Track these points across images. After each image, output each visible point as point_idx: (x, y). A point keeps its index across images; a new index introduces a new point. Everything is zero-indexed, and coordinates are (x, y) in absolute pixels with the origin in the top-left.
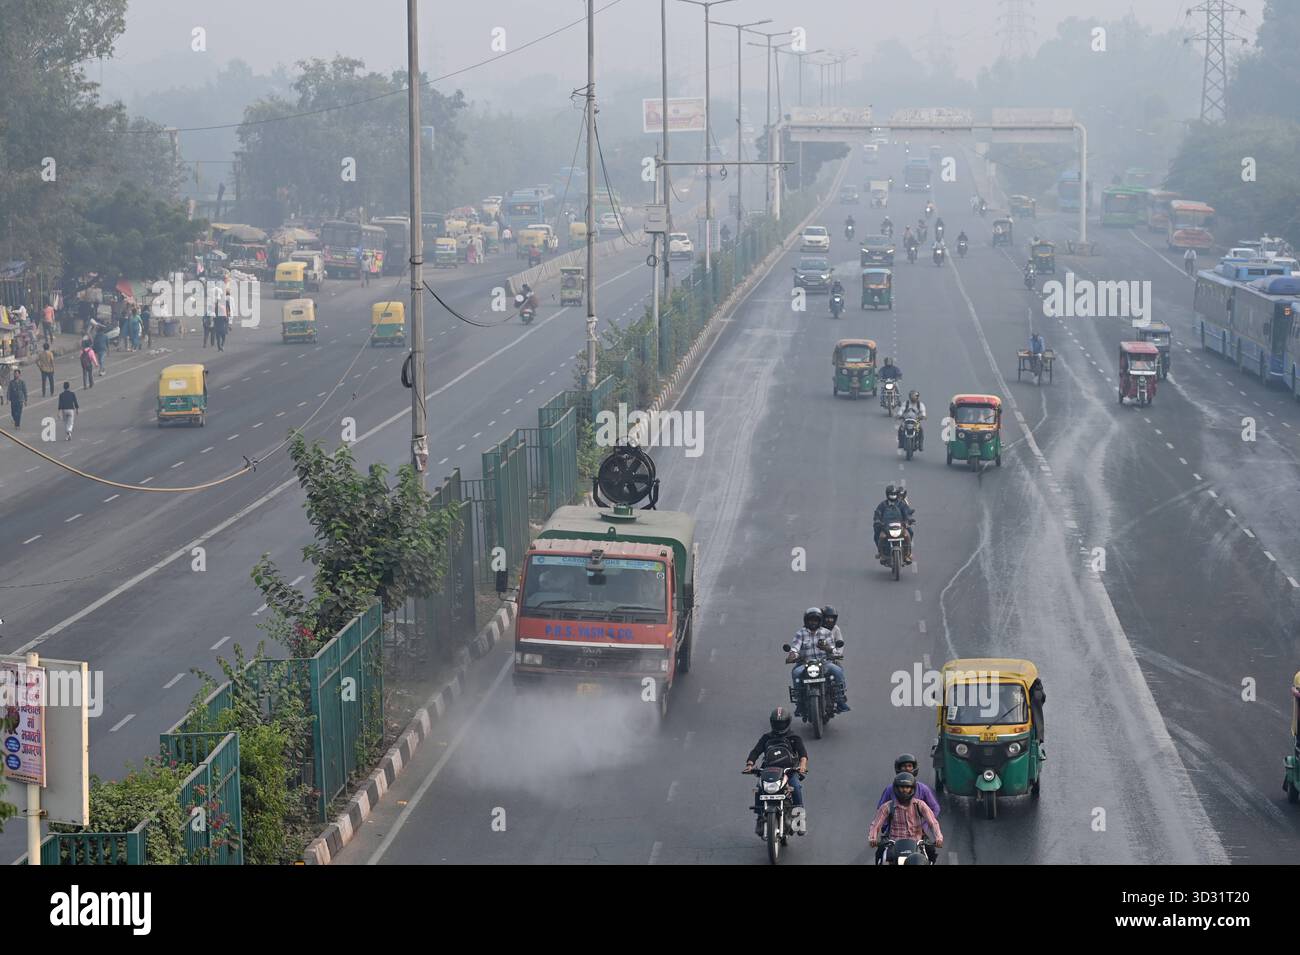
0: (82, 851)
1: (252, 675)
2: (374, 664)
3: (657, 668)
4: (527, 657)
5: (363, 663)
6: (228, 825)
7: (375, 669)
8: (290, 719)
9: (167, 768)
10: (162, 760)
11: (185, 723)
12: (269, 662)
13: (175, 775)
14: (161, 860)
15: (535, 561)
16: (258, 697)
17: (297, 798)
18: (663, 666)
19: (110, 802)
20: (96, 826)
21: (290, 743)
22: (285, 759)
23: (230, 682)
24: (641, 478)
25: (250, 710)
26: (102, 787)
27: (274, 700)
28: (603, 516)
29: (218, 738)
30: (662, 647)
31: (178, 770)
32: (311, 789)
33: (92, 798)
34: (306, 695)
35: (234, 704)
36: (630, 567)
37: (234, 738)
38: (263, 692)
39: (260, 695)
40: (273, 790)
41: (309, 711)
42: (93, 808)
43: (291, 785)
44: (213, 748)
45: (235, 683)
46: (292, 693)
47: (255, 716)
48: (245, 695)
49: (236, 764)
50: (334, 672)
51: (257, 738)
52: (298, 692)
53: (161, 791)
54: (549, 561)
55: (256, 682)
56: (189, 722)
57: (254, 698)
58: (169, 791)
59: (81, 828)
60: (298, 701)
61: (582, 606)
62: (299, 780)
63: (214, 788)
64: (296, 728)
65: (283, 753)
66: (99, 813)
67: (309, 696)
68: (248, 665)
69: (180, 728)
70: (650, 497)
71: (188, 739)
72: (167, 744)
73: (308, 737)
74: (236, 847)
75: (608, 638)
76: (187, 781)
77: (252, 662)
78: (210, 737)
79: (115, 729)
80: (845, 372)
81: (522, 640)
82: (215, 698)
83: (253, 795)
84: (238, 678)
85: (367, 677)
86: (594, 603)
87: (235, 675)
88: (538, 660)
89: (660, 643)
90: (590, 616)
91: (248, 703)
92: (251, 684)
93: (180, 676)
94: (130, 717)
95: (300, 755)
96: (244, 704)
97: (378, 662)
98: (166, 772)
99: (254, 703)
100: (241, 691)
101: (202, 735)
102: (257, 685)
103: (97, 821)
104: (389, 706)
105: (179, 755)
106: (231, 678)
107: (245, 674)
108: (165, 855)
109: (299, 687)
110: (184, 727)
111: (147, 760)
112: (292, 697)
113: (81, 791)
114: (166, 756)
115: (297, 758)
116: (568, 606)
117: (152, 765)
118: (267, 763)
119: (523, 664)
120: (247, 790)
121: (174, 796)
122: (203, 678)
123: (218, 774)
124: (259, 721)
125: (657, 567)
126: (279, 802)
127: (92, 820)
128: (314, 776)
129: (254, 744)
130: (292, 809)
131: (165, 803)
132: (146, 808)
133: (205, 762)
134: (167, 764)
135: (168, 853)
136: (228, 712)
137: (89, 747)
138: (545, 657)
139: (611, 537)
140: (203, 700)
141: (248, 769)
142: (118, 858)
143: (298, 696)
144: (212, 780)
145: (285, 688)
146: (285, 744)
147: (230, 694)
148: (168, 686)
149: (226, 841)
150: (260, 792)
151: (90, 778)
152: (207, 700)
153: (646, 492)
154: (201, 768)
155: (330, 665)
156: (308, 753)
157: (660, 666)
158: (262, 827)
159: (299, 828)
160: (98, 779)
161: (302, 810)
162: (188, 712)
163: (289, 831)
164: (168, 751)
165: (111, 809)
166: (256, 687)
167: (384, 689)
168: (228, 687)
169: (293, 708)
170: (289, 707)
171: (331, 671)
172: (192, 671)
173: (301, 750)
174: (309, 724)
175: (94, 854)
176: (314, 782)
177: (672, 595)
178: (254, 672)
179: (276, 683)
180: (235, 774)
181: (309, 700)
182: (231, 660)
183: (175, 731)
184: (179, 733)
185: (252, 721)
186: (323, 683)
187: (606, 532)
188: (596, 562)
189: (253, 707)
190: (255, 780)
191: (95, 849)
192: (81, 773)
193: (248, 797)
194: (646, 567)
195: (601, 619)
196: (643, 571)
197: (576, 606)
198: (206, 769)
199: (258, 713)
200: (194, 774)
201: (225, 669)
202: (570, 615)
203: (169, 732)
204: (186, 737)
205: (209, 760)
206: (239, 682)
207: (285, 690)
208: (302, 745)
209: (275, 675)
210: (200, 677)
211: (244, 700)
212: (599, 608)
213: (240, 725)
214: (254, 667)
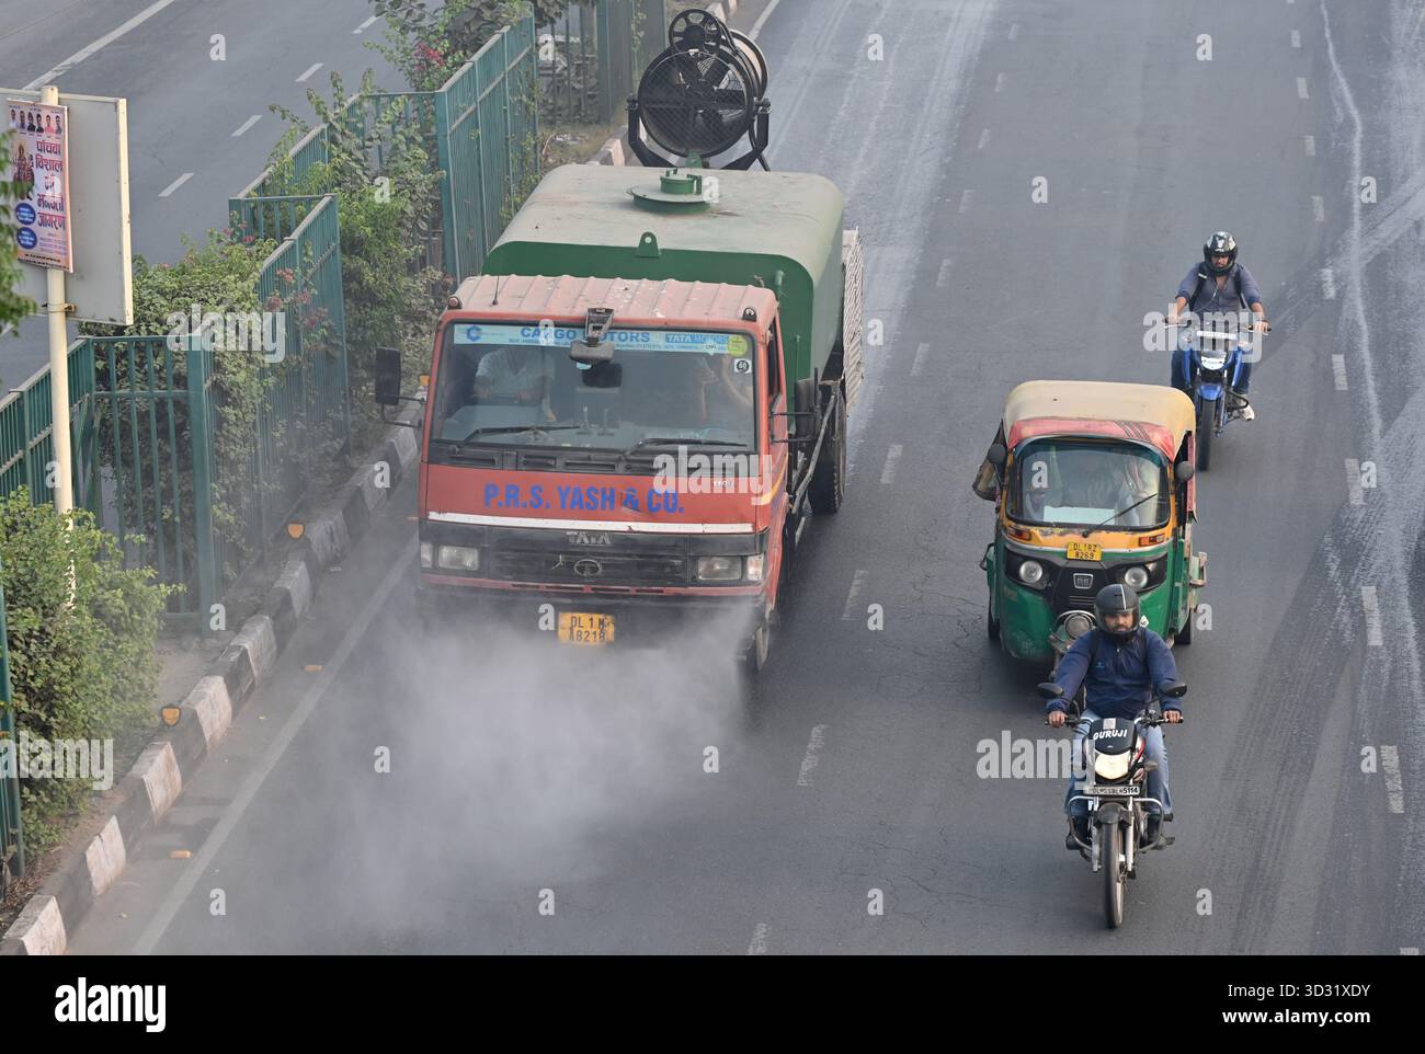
0: (124, 362)
1: (356, 116)
2: (524, 98)
3: (737, 576)
4: (446, 553)
5: (508, 96)
6: (325, 323)
7: (527, 108)
8: (409, 176)
9: (240, 246)
10: (233, 235)
11: (263, 184)
12: (377, 98)
13: (251, 255)
14: (234, 373)
15: (461, 336)
16: (364, 147)
17: (420, 285)
18: (751, 570)
19: (162, 293)
20: (143, 328)
21: (410, 209)
22: (403, 232)
23: (325, 126)
24: (732, 98)
25: (353, 164)
26: (150, 273)
27: (387, 148)
28: (637, 197)
29: (310, 203)
30: (748, 528)
31: (255, 248)
32: (440, 274)
33: (137, 288)
34: (431, 144)
35: (331, 156)
36: (675, 348)
37: (331, 202)
38: (371, 139)
39: (367, 143)
40: (387, 275)
41: (434, 166)
42: (138, 302)
43: (411, 269)
44: (303, 218)
45: (331, 127)
46: (410, 140)
47: (360, 172)
48: (346, 143)
49: (334, 239)
50: (469, 111)
51: (364, 203)
52: (419, 139)
53: (232, 277)
54: (490, 336)
55: (360, 125)
56: (268, 182)
57: (360, 148)
58: (243, 278)
59: (120, 330)
60: (420, 151)
61: (566, 439)
62: (423, 261)
63: (305, 273)
64: (418, 189)
65: (400, 224)
66: (148, 308)
67: (435, 146)
68: (350, 101)
69: (256, 190)
70: (751, 135)
71: (268, 206)
72: (240, 212)
73: (435, 202)
74: (338, 354)
75: (625, 510)
76: (266, 263)
77: (355, 97)
78: (298, 202)
79: (166, 193)
80: (1032, 573)
81: (433, 516)
82: (304, 148)
83: (360, 283)
84: (336, 120)
85: (515, 117)
86: (595, 429)
87: (331, 116)
88: (470, 559)
89: (742, 520)
90: (584, 461)
91: (351, 154)
92: (355, 129)
93: (255, 118)
94: (186, 176)
95: (424, 226)
96: (344, 156)
97: (530, 96)
98: (239, 250)
99: (359, 154)
100: (339, 137)
101: (287, 200)
102: (363, 129)
103: (144, 319)
104: (546, 157)
105: (256, 227)
106: (326, 120)
107: (345, 115)
108: (239, 365)
109: (420, 131)
110: (262, 189)
111: (211, 234)
112: (412, 145)
113: (121, 278)
114: (239, 229)
115: (419, 230)
116: (529, 438)
117: (219, 241)
118: (379, 237)
119: (435, 569)
120: (351, 276)
121: (249, 284)
122: (288, 119)
123: (311, 253)
124: (366, 180)
125: (734, 348)
126: (395, 291)
127: (138, 319)
128: (444, 256)
129: (359, 212)
130: (413, 301)
131: (238, 294)
132: (212, 301)
133: (292, 237)
134: (240, 240)
135: (244, 364)
136: (323, 168)
137: (131, 216)
138: (483, 553)
139: (644, 262)
140: (287, 150)
141: (352, 245)
142: (174, 372)
143: (420, 145)
144: (302, 262)
145: (401, 133)
146: (403, 212)
147: (325, 141)
148: (238, 133)
149: (323, 346)
150: (369, 277)
151: (133, 261)
152: (293, 152)
153: (743, 126)
154: (286, 244)
155: (463, 102)
156: (434, 224)
157: (744, 570)
158: (372, 327)
159: (424, 327)
160: (143, 260)
161: (429, 303)
162: (267, 167)
163: (410, 332)
164: (240, 221)
165: (164, 302)
166: (361, 133)
167: (539, 133)
168: (322, 132)
169: (413, 162)
170: (408, 160)
171: (465, 110)
172: (272, 109)
173: (425, 220)
174: (434, 183)
175: (141, 365)
176: (444, 264)
177: (771, 405)
178: (358, 112)
179: (388, 127)
180: (333, 253)
181: (435, 150)
182: (327, 96)
183: (249, 195)
184: (255, 197)
185: (355, 179)
186: (454, 127)
187: (636, 244)
188: (592, 342)
189: (357, 161)
190: (361, 262)
191: (142, 358)
192: (121, 253)
193: (354, 285)
194: (710, 346)
195: (610, 467)
196: (706, 355)
197: (550, 439)
198: (293, 246)
199: (364, 169)
200: (276, 254)
201: (318, 106)
202: (539, 459)
203: (241, 196)
204: (264, 202)
205: (296, 235)
206: (338, 126)
207: (399, 136)
208: (426, 212)
209: (387, 116)
210: (284, 118)
211: (344, 150)
212: (605, 443)
213: (339, 185)
214: (358, 104)
